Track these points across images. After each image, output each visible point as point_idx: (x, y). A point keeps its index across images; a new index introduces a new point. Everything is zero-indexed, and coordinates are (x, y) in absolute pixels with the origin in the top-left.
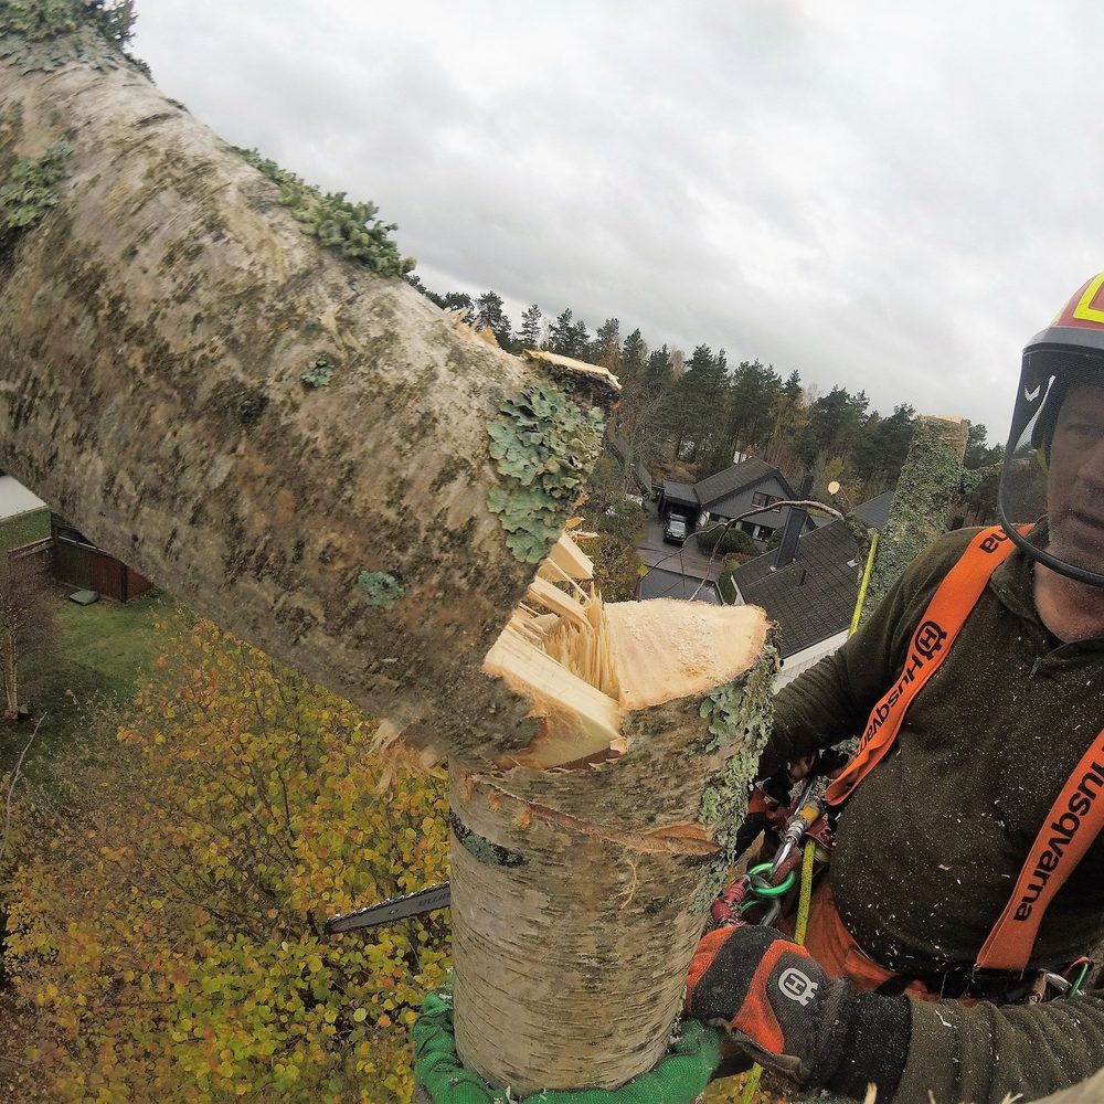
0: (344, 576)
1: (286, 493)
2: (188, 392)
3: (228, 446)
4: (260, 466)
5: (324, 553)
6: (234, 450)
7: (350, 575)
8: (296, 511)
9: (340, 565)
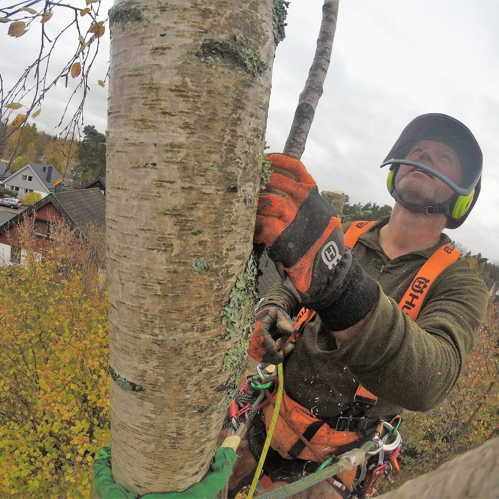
0: (198, 252)
1: (214, 216)
2: (226, 163)
3: (219, 188)
4: (217, 202)
5: (203, 241)
6: (218, 191)
7: (200, 254)
8: (210, 223)
9: (201, 249)
